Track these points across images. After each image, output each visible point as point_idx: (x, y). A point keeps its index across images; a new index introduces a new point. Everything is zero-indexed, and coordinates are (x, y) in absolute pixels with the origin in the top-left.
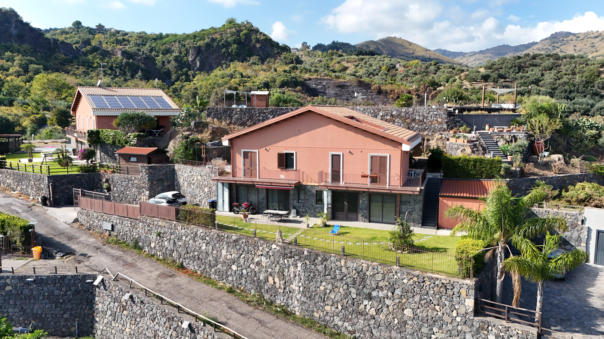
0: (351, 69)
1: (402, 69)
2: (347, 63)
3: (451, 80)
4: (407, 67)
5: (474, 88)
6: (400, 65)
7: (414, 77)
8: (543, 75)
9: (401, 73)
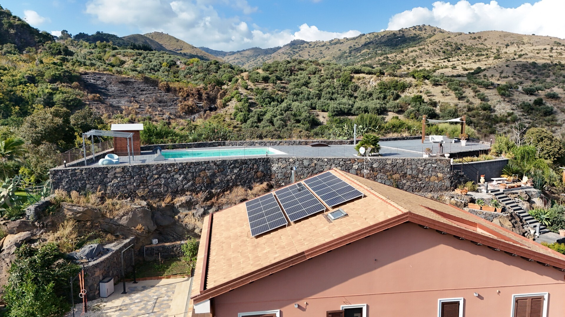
0: (129, 63)
1: (184, 66)
2: (124, 56)
3: (234, 79)
4: (189, 65)
5: (258, 89)
6: (181, 62)
7: (196, 74)
8: (309, 78)
9: (183, 70)
